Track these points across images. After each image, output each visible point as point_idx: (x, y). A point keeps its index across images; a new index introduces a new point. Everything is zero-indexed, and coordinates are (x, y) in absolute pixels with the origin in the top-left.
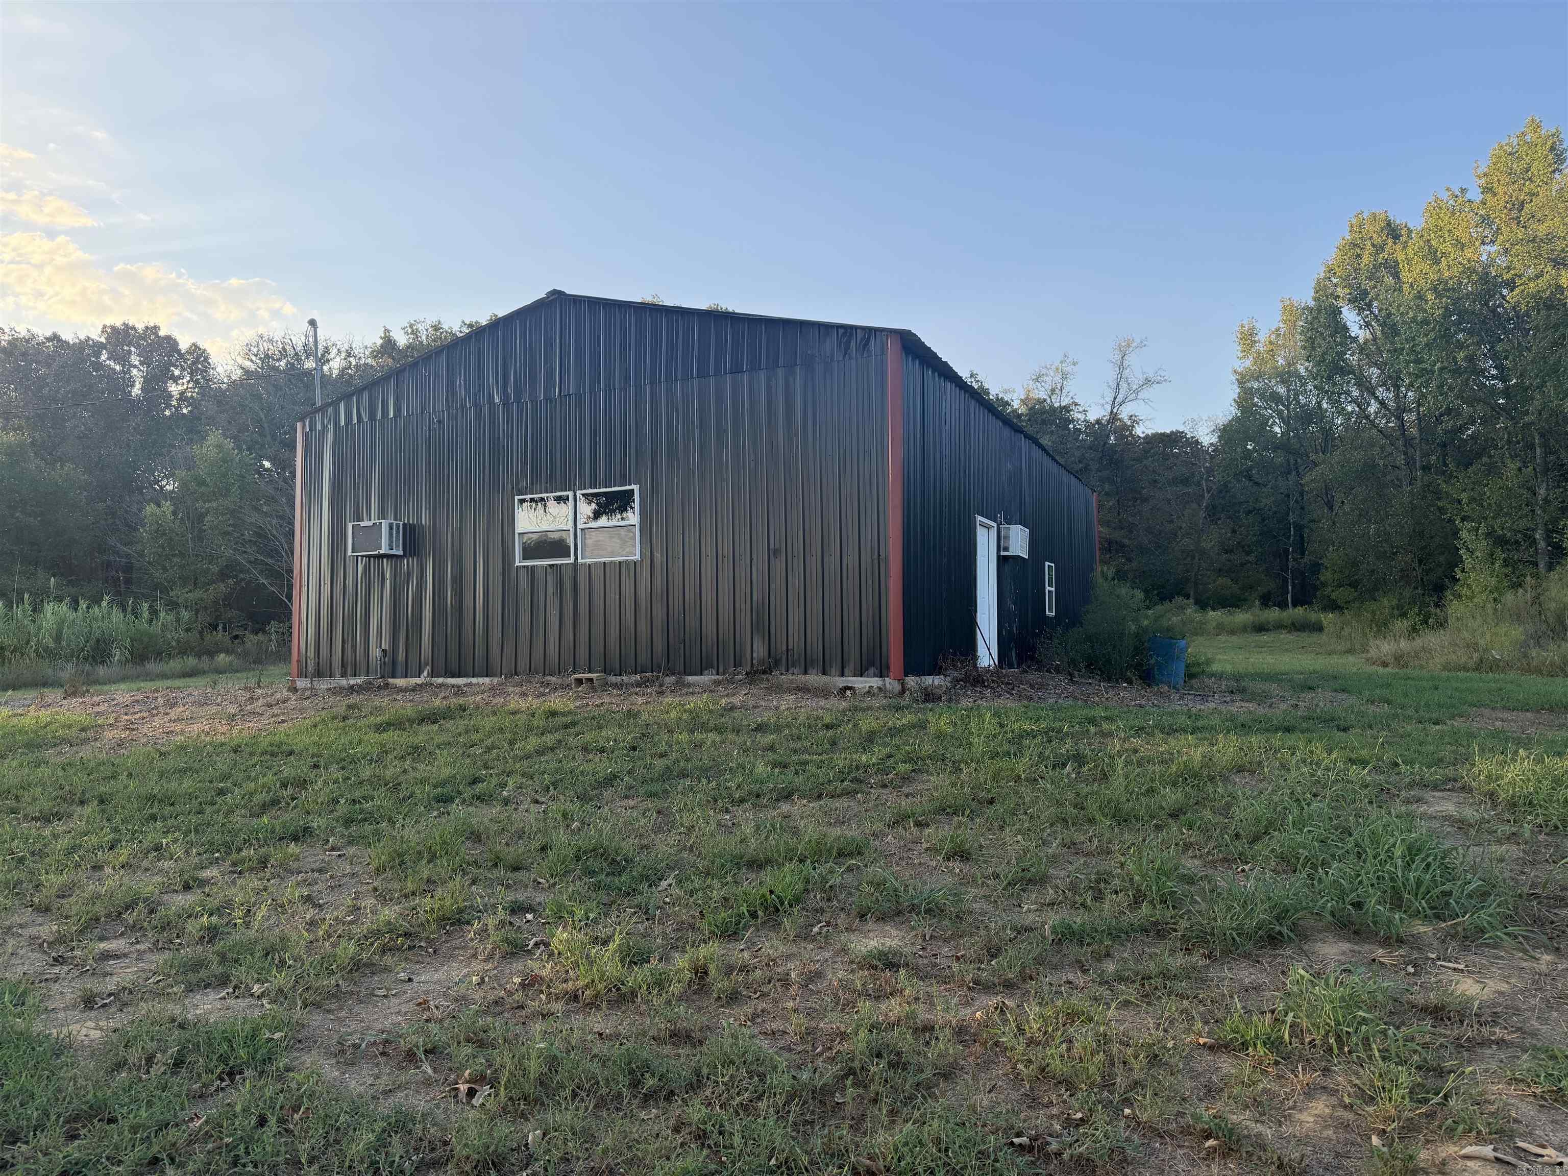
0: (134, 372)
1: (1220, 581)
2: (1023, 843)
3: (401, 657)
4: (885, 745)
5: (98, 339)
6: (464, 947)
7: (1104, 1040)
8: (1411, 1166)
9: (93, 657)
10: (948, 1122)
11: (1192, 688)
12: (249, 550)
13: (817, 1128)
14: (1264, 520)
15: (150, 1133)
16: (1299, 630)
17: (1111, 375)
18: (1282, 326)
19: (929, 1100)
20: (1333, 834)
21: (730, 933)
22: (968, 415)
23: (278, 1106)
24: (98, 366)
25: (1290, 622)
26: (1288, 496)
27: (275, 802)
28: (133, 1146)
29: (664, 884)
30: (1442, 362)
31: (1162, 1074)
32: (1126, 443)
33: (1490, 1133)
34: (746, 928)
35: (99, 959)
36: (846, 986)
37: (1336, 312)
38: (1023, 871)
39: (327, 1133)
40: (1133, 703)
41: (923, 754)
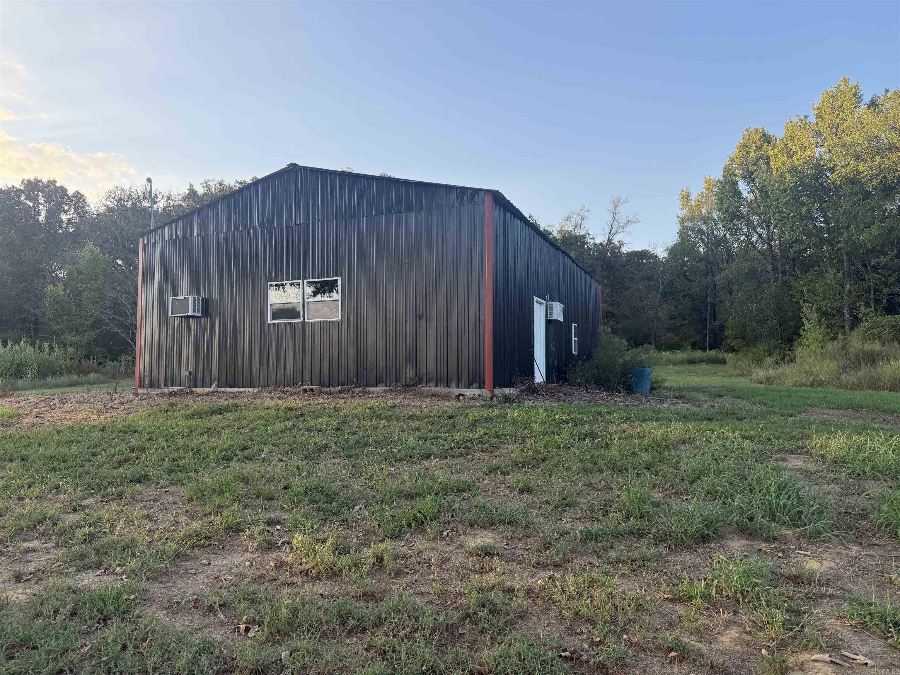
0: (41, 207)
1: (669, 335)
2: (563, 484)
3: (200, 375)
4: (483, 427)
5: (19, 187)
6: (240, 545)
7: (611, 596)
8: (784, 666)
9: (15, 374)
10: (524, 643)
11: (654, 396)
12: (109, 312)
13: (449, 648)
14: (693, 301)
15: (57, 655)
16: (713, 363)
17: (609, 218)
18: (704, 191)
19: (513, 631)
20: (736, 478)
21: (396, 536)
22: (530, 240)
23: (133, 638)
24: (19, 203)
25: (708, 358)
26: (707, 287)
27: (126, 461)
28: (48, 663)
29: (357, 508)
30: (794, 213)
31: (644, 616)
32: (616, 256)
33: (827, 647)
34: (405, 533)
35: (24, 553)
36: (463, 566)
37: (735, 184)
38: (563, 499)
39: (163, 654)
40: (622, 404)
41: (504, 433)
